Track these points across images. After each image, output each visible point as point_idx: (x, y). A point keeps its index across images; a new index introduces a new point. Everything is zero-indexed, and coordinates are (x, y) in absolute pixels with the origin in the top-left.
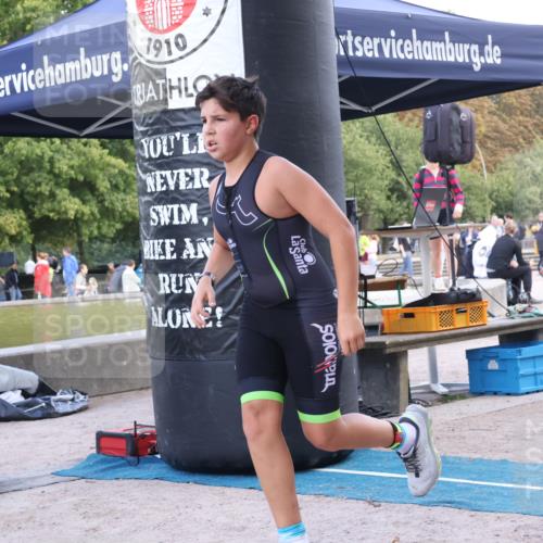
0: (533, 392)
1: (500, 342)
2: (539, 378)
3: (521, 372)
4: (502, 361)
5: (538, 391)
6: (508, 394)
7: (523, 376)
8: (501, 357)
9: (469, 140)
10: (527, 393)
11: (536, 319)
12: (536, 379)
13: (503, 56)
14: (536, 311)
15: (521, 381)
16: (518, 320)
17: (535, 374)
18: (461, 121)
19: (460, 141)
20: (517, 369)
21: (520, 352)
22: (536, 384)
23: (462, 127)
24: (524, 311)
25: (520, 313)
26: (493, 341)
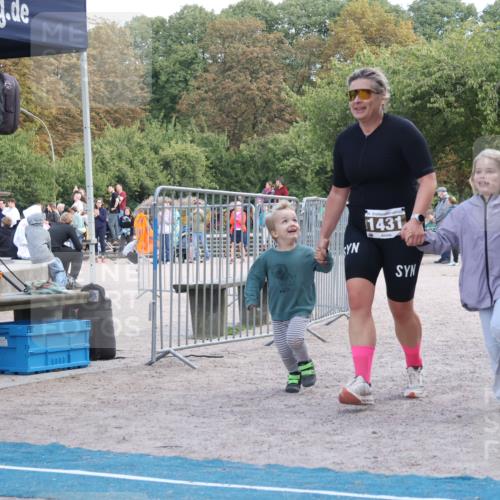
0: (43, 372)
1: (15, 318)
2: (50, 356)
3: (31, 350)
4: (12, 338)
5: (48, 371)
6: (16, 374)
7: (32, 354)
8: (11, 334)
9: (12, 109)
10: (37, 373)
11: (54, 295)
12: (47, 359)
13: (31, 16)
14: (55, 288)
15: (31, 360)
16: (33, 296)
17: (46, 353)
18: (4, 89)
19: (3, 109)
20: (27, 347)
21: (30, 329)
22: (46, 364)
23: (5, 96)
24: (42, 287)
25: (38, 288)
26: (8, 316)
